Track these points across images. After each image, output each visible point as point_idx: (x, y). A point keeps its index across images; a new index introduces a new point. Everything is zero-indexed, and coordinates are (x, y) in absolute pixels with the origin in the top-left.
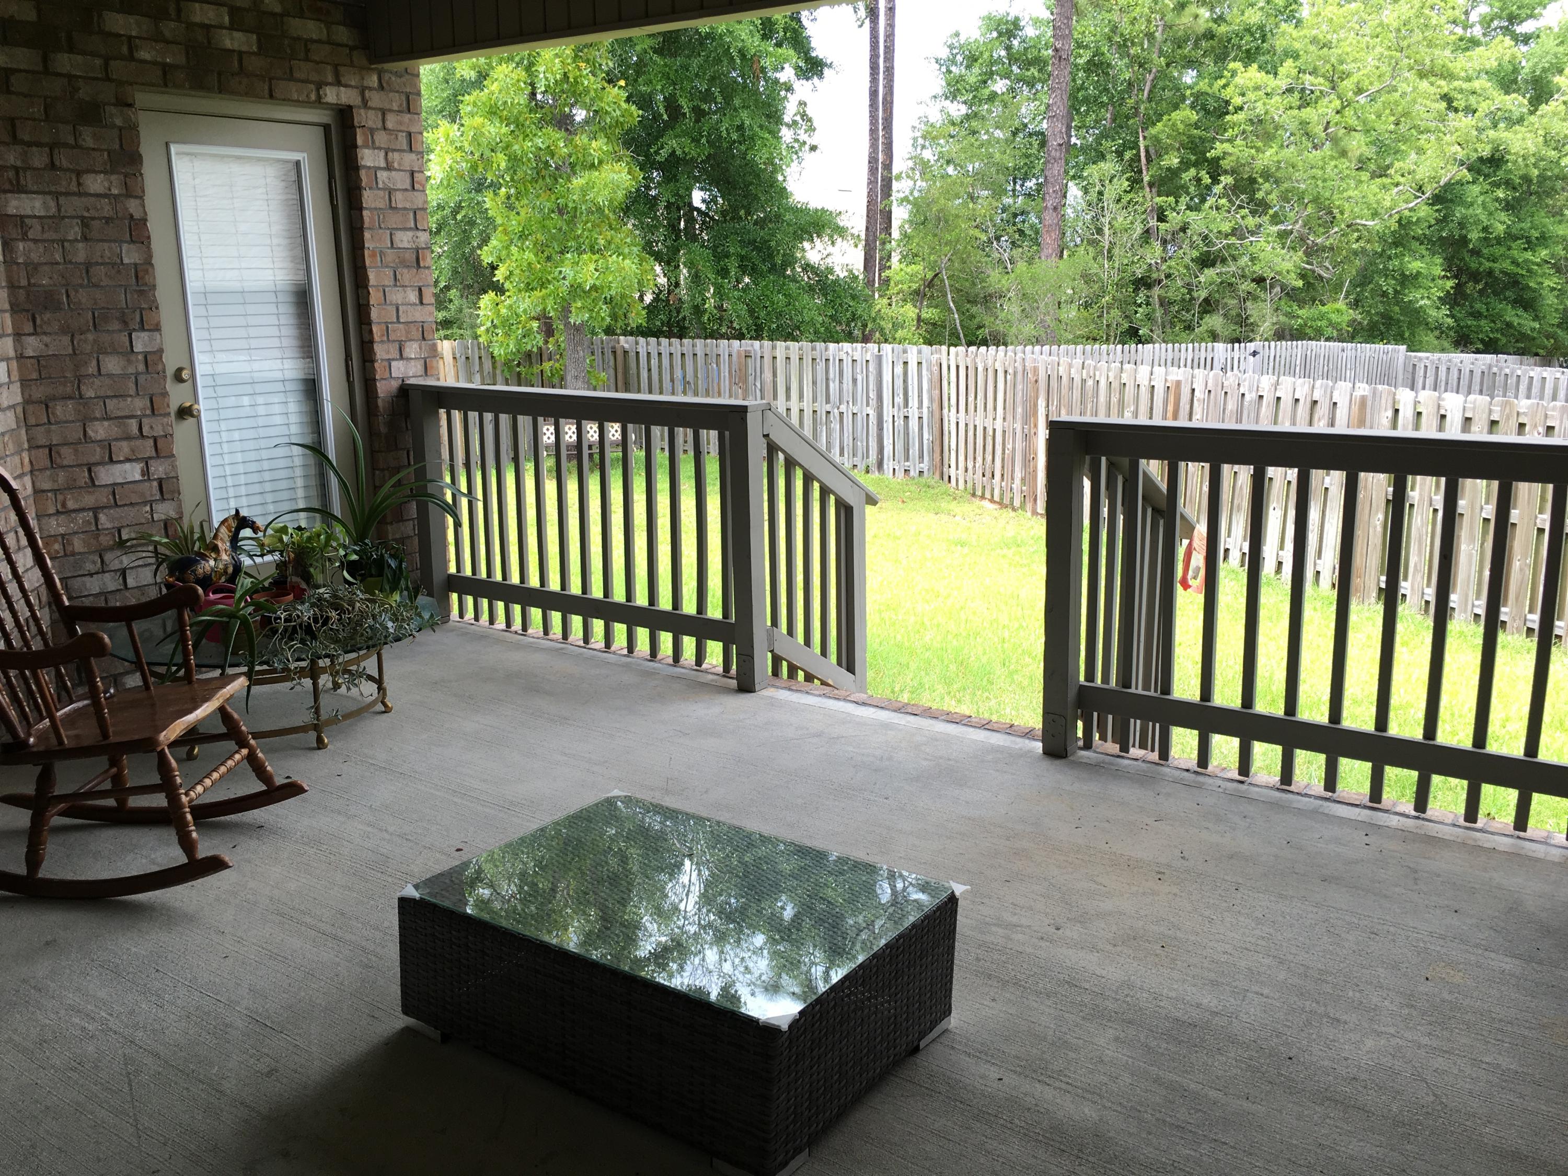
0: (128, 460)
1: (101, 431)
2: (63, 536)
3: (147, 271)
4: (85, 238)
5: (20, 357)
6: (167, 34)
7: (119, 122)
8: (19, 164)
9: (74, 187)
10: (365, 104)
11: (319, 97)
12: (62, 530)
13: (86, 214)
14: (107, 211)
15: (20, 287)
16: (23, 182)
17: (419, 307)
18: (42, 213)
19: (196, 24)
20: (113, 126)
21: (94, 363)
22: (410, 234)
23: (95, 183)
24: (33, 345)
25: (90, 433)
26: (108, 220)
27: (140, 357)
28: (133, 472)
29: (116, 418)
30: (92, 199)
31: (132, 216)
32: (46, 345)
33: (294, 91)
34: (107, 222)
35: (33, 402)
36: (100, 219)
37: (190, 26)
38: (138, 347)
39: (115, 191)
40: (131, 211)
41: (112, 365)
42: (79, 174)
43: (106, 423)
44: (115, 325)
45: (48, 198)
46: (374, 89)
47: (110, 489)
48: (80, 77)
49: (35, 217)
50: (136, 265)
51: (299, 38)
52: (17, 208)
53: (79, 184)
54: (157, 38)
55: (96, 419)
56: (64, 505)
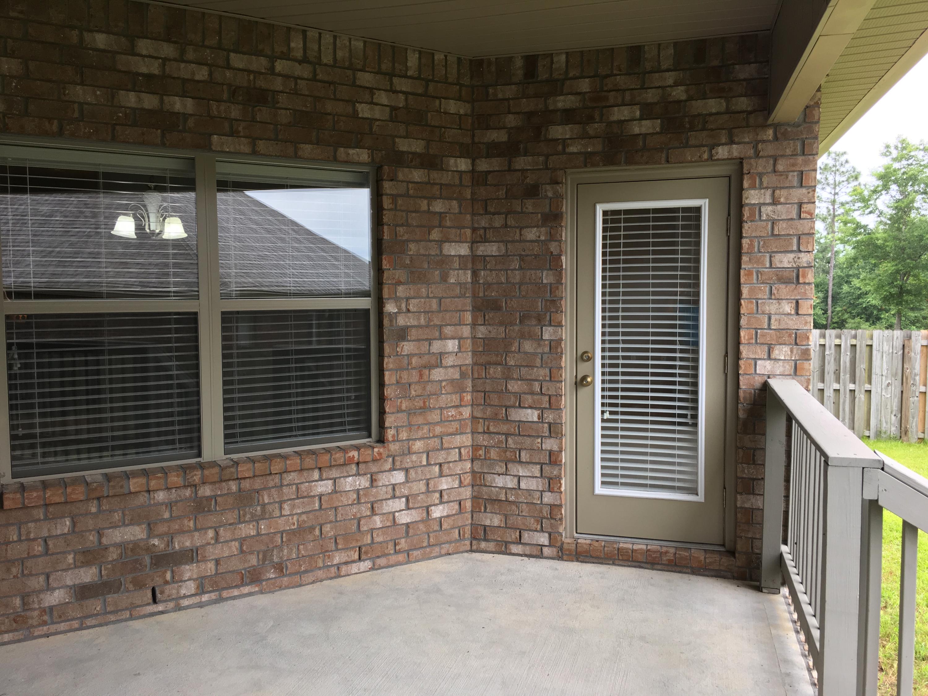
0: (530, 407)
1: (516, 387)
2: (486, 447)
3: (557, 288)
4: (521, 268)
5: (474, 338)
6: (591, 132)
7: (550, 194)
8: (487, 225)
9: (517, 237)
10: (757, 155)
11: (711, 156)
12: (485, 443)
13: (523, 253)
14: (536, 250)
15: (478, 297)
16: (488, 236)
17: (795, 317)
18: (497, 254)
19: (614, 122)
20: (546, 197)
21: (517, 344)
22: (792, 256)
23: (531, 234)
24: (482, 331)
25: (509, 387)
26: (536, 256)
27: (547, 342)
28: (532, 415)
29: (527, 380)
30: (528, 244)
31: (552, 253)
32: (490, 332)
33: (688, 154)
34: (536, 258)
35: (478, 365)
36: (531, 255)
37: (610, 124)
38: (546, 336)
39: (543, 238)
40: (552, 249)
41: (528, 346)
42: (521, 229)
43: (519, 382)
44: (534, 322)
45: (501, 244)
46: (769, 141)
47: (517, 424)
48: (529, 170)
49: (493, 256)
50: (551, 284)
51: (699, 115)
52: (483, 251)
53: (521, 235)
54: (584, 136)
55: (513, 379)
56: (488, 429)
